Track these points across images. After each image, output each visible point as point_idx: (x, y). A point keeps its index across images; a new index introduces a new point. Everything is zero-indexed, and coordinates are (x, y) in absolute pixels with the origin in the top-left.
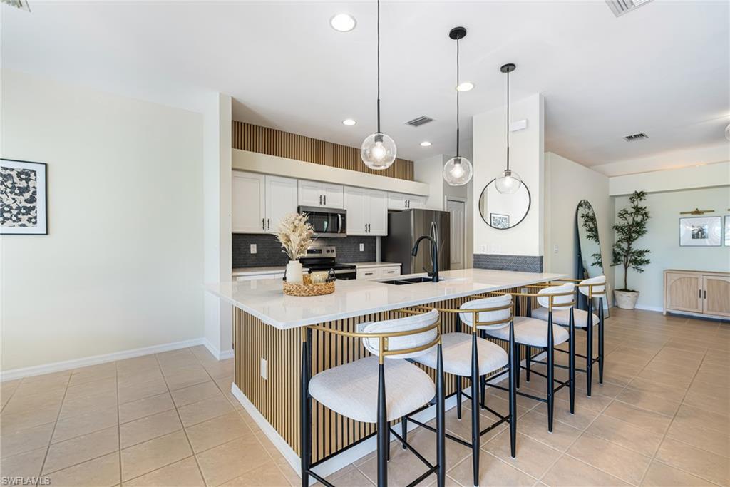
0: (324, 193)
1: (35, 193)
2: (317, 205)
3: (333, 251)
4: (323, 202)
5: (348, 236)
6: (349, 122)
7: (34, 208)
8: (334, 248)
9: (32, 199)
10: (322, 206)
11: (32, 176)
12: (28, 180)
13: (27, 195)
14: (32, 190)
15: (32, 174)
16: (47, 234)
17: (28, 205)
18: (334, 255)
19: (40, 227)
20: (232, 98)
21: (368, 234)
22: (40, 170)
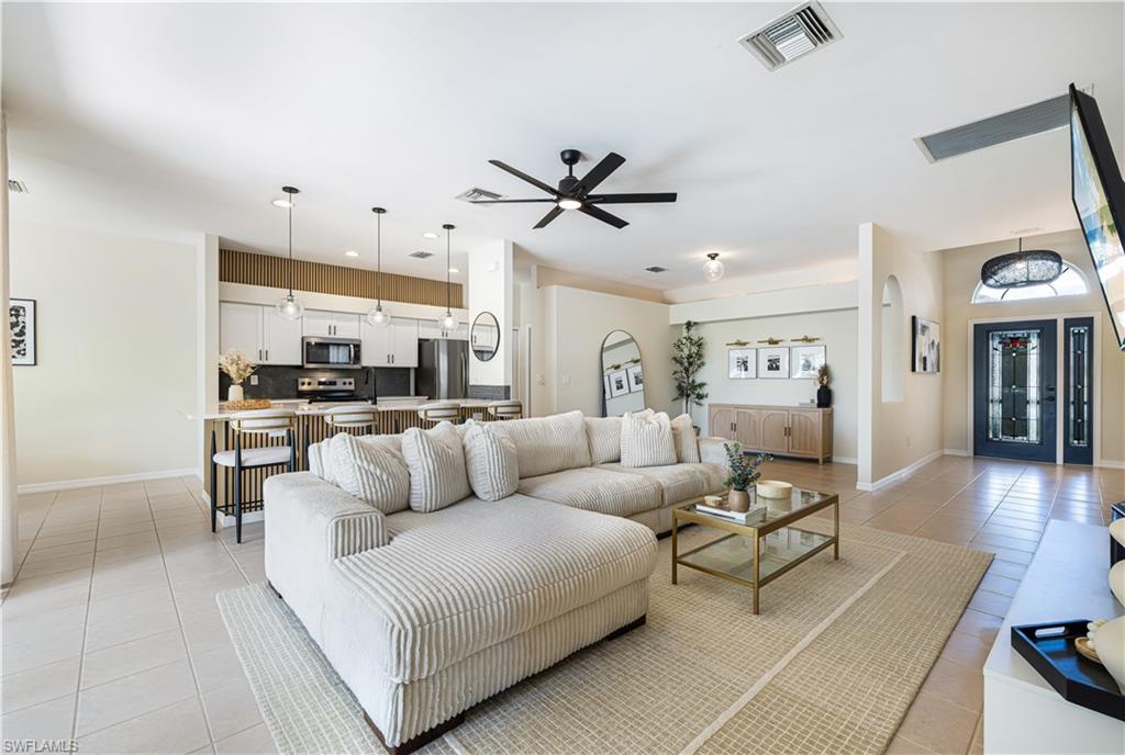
0: (334, 323)
1: (24, 327)
2: (327, 335)
3: (350, 383)
4: (332, 332)
5: (363, 368)
6: (352, 254)
7: (23, 341)
8: (352, 380)
9: (22, 333)
10: (332, 336)
11: (21, 312)
12: (17, 316)
13: (17, 330)
14: (21, 325)
15: (21, 311)
16: (35, 364)
17: (18, 339)
18: (352, 387)
19: (29, 359)
20: (220, 238)
21: (392, 365)
22: (29, 307)
